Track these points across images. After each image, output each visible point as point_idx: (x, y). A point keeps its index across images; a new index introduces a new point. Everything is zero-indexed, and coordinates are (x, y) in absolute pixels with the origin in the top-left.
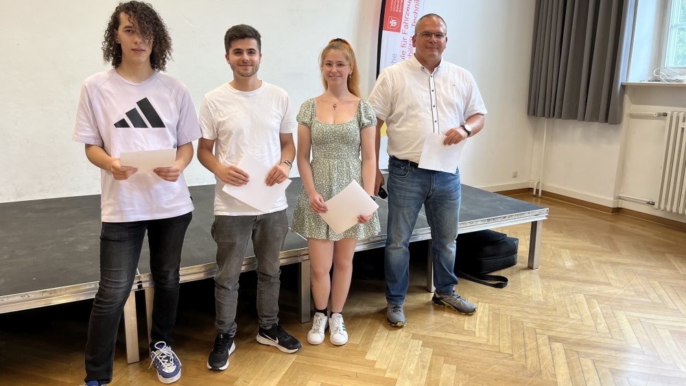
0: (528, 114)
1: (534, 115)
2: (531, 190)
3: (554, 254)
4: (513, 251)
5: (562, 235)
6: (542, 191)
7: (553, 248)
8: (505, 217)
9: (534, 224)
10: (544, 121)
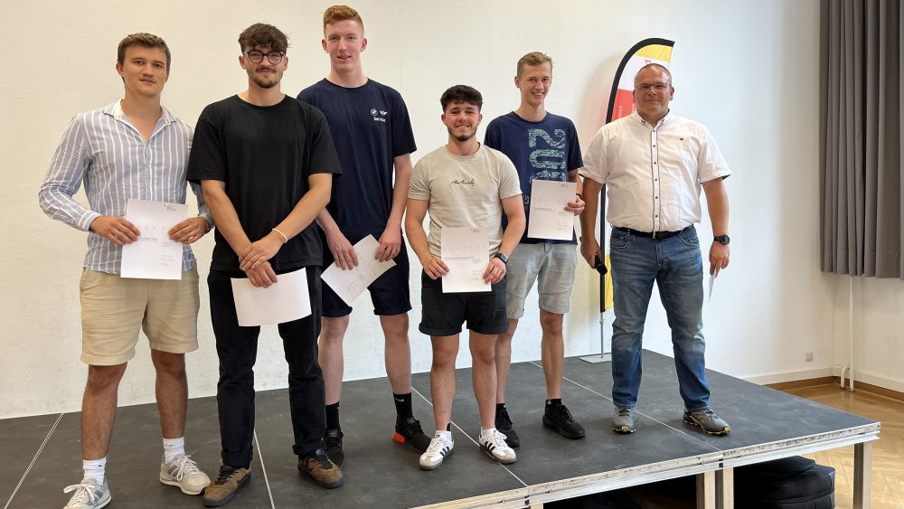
0: (823, 269)
1: (832, 270)
2: (837, 379)
3: (890, 490)
4: (828, 487)
5: (898, 456)
6: (855, 382)
7: (888, 479)
8: (813, 438)
9: (859, 449)
10: (849, 281)
